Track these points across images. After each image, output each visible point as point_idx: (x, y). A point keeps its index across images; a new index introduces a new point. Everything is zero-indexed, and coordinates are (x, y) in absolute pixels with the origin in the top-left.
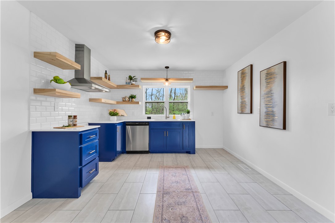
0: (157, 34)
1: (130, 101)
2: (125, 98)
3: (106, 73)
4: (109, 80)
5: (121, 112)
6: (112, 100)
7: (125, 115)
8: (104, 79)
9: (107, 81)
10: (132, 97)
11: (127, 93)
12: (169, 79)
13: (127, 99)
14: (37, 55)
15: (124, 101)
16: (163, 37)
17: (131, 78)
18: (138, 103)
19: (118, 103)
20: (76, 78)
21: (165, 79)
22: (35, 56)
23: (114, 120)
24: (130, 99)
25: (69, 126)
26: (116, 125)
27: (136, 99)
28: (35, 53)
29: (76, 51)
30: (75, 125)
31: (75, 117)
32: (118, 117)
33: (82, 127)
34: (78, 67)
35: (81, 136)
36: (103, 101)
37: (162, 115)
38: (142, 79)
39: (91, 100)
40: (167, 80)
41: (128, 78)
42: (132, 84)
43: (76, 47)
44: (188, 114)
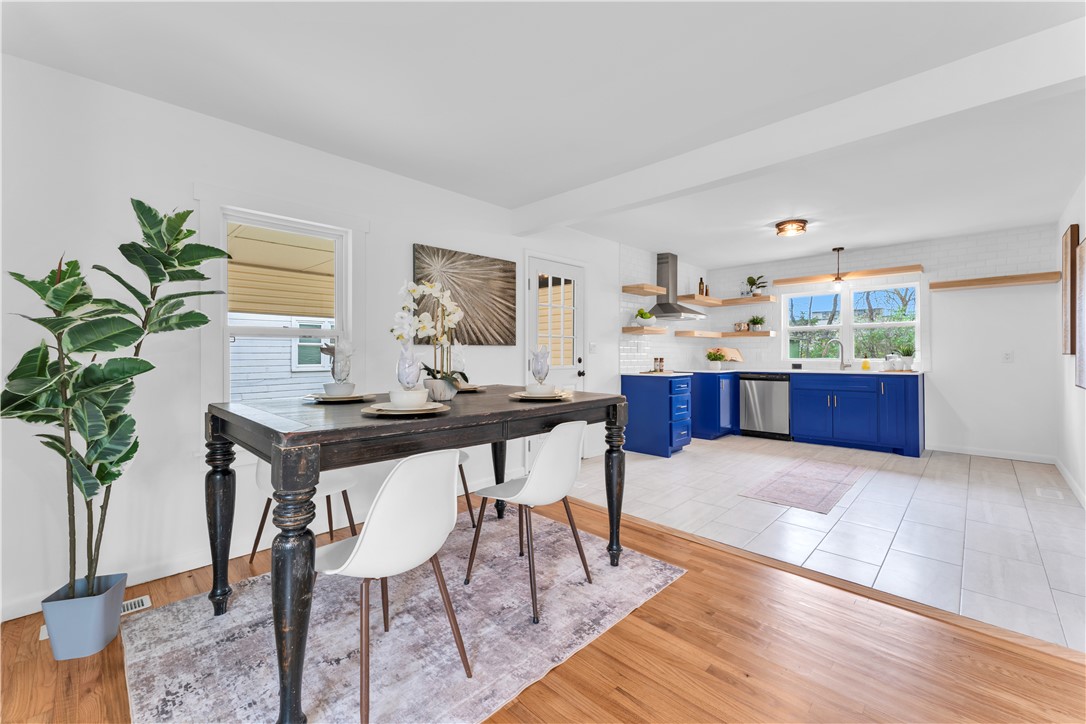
0: (780, 226)
1: (751, 330)
2: (739, 325)
3: (701, 282)
4: (707, 295)
5: (729, 353)
6: (712, 330)
7: (739, 359)
8: (698, 296)
9: (703, 298)
10: (755, 322)
11: (745, 313)
12: (845, 274)
13: (744, 327)
14: (625, 289)
15: (738, 331)
16: (791, 230)
17: (752, 282)
18: (767, 334)
19: (724, 335)
20: (658, 305)
21: (833, 275)
22: (623, 291)
23: (717, 368)
24: (751, 326)
25: (655, 371)
26: (719, 378)
27: (766, 324)
28: (623, 287)
29: (658, 264)
30: (661, 371)
31: (661, 360)
32: (724, 363)
33: (670, 370)
34: (663, 291)
35: (670, 383)
36: (697, 334)
37: (834, 360)
38: (777, 282)
39: (677, 334)
40: (838, 278)
41: (746, 282)
42: (754, 295)
43: (658, 259)
44: (908, 357)
